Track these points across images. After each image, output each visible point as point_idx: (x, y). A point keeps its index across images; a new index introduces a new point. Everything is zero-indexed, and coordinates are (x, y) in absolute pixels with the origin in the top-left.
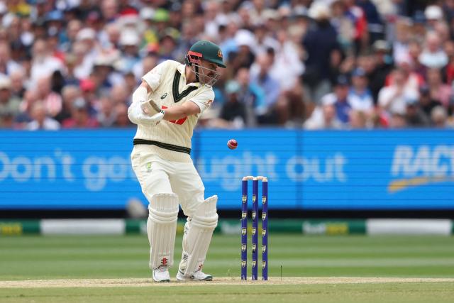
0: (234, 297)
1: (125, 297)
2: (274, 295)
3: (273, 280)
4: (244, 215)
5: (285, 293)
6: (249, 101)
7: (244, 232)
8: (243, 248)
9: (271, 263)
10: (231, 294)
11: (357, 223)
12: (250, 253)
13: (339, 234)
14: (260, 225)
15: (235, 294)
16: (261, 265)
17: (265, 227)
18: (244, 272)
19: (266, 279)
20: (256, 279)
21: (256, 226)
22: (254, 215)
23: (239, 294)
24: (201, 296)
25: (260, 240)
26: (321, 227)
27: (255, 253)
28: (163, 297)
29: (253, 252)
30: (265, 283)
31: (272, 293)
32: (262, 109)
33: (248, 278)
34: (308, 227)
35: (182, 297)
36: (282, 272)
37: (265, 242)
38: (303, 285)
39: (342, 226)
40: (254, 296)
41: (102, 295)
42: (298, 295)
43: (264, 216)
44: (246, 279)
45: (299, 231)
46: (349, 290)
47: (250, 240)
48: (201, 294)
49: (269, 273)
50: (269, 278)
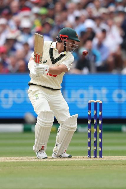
0: (84, 167)
1: (23, 167)
2: (106, 166)
3: (105, 158)
4: (89, 122)
5: (112, 165)
6: (92, 58)
7: (89, 131)
8: (89, 140)
9: (104, 148)
10: (82, 165)
12: (92, 143)
14: (98, 127)
15: (84, 165)
16: (99, 149)
17: (101, 128)
18: (89, 153)
19: (101, 157)
20: (96, 157)
21: (96, 128)
22: (95, 122)
23: (86, 165)
24: (65, 166)
25: (98, 135)
27: (95, 143)
28: (44, 167)
29: (94, 142)
30: (101, 159)
31: (105, 165)
32: (99, 63)
33: (91, 156)
34: (124, 128)
35: (55, 167)
36: (110, 153)
37: (101, 137)
38: (122, 161)
40: (94, 166)
41: (11, 166)
42: (119, 166)
43: (100, 122)
44: (90, 157)
45: (119, 131)
47: (92, 135)
48: (65, 165)
49: (103, 154)
50: (103, 157)
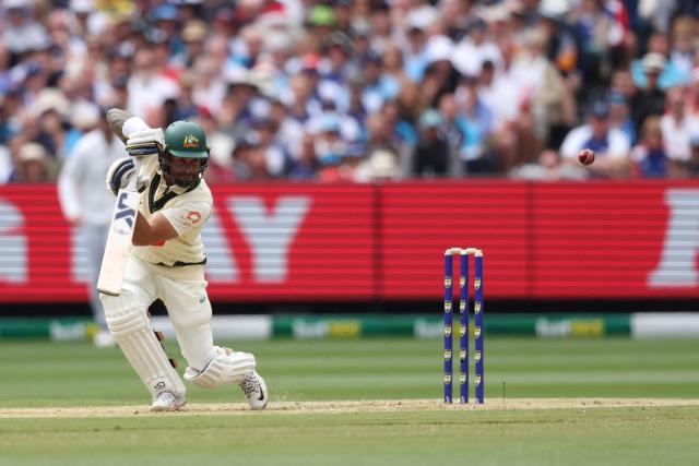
0: (433, 429)
1: (271, 430)
2: (493, 425)
3: (490, 403)
4: (448, 307)
5: (510, 422)
7: (447, 331)
8: (447, 355)
9: (490, 379)
10: (428, 423)
11: (617, 320)
12: (456, 364)
13: (591, 336)
14: (472, 323)
15: (435, 423)
16: (475, 380)
17: (479, 324)
18: (448, 391)
19: (481, 402)
20: (466, 401)
21: (465, 323)
22: (463, 306)
23: (441, 423)
24: (383, 427)
25: (472, 345)
26: (564, 326)
27: (465, 362)
28: (327, 429)
29: (462, 361)
30: (481, 406)
31: (490, 423)
32: (471, 151)
34: (544, 326)
35: (356, 428)
36: (505, 391)
37: (479, 347)
38: (538, 411)
39: (594, 324)
40: (465, 426)
41: (237, 427)
42: (530, 425)
43: (478, 308)
44: (451, 402)
45: (530, 332)
46: (606, 417)
47: (456, 344)
48: (384, 424)
49: (485, 393)
50: (485, 400)
